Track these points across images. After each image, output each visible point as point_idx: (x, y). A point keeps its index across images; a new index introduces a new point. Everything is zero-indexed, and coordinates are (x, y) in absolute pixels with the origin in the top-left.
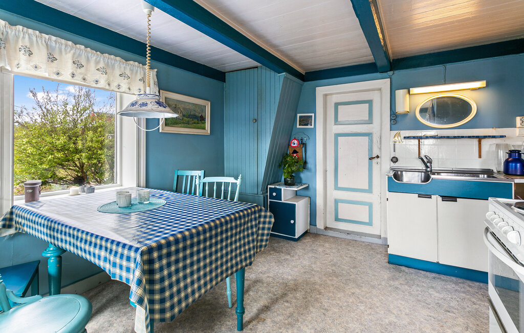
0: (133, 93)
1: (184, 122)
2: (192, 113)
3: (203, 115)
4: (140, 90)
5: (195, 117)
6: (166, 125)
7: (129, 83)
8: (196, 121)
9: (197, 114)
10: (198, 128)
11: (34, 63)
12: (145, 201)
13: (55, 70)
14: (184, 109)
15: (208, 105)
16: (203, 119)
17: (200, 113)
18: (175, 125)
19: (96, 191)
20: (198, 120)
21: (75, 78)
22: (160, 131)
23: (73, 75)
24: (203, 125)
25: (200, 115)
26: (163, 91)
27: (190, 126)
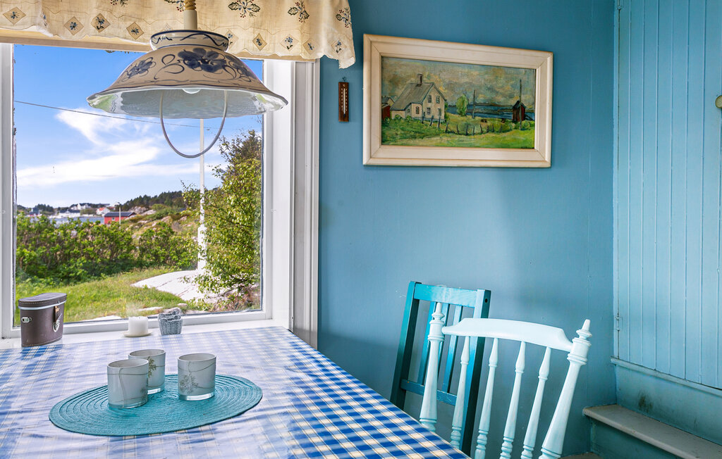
0: (271, 52)
1: (452, 128)
2: (480, 99)
3: (525, 100)
4: (290, 40)
5: (494, 109)
6: (384, 141)
7: (257, 26)
8: (497, 122)
9: (500, 100)
10: (504, 146)
11: (12, 7)
12: (191, 393)
13: (67, 18)
14: (451, 86)
15: (543, 64)
16: (522, 114)
17: (511, 97)
18: (417, 141)
19: (185, 331)
20: (504, 120)
21: (106, 30)
22: (365, 162)
23: (101, 23)
24: (522, 136)
25: (513, 102)
26: (373, 38)
27: (471, 139)
